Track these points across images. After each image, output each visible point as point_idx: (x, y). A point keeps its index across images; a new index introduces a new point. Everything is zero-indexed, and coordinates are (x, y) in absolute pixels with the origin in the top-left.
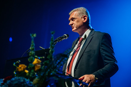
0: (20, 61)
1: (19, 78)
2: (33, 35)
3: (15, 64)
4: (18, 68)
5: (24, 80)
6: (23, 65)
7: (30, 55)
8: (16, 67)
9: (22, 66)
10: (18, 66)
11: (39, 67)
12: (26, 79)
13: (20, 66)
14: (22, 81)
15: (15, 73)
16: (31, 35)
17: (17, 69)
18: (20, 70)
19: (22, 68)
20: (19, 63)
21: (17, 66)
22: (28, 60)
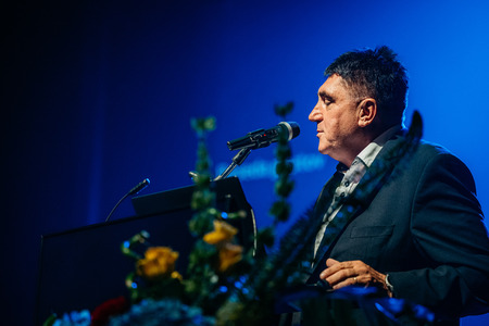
0: (145, 234)
1: (161, 304)
2: (202, 124)
3: (130, 248)
4: (143, 262)
5: (183, 313)
6: (166, 250)
7: (195, 205)
8: (134, 260)
9: (161, 255)
10: (143, 257)
11: (236, 254)
12: (185, 308)
13: (151, 255)
14: (176, 315)
15: (130, 283)
16: (194, 123)
17: (142, 267)
18: (153, 270)
19: (162, 261)
20: (143, 241)
21: (138, 257)
22: (187, 227)
